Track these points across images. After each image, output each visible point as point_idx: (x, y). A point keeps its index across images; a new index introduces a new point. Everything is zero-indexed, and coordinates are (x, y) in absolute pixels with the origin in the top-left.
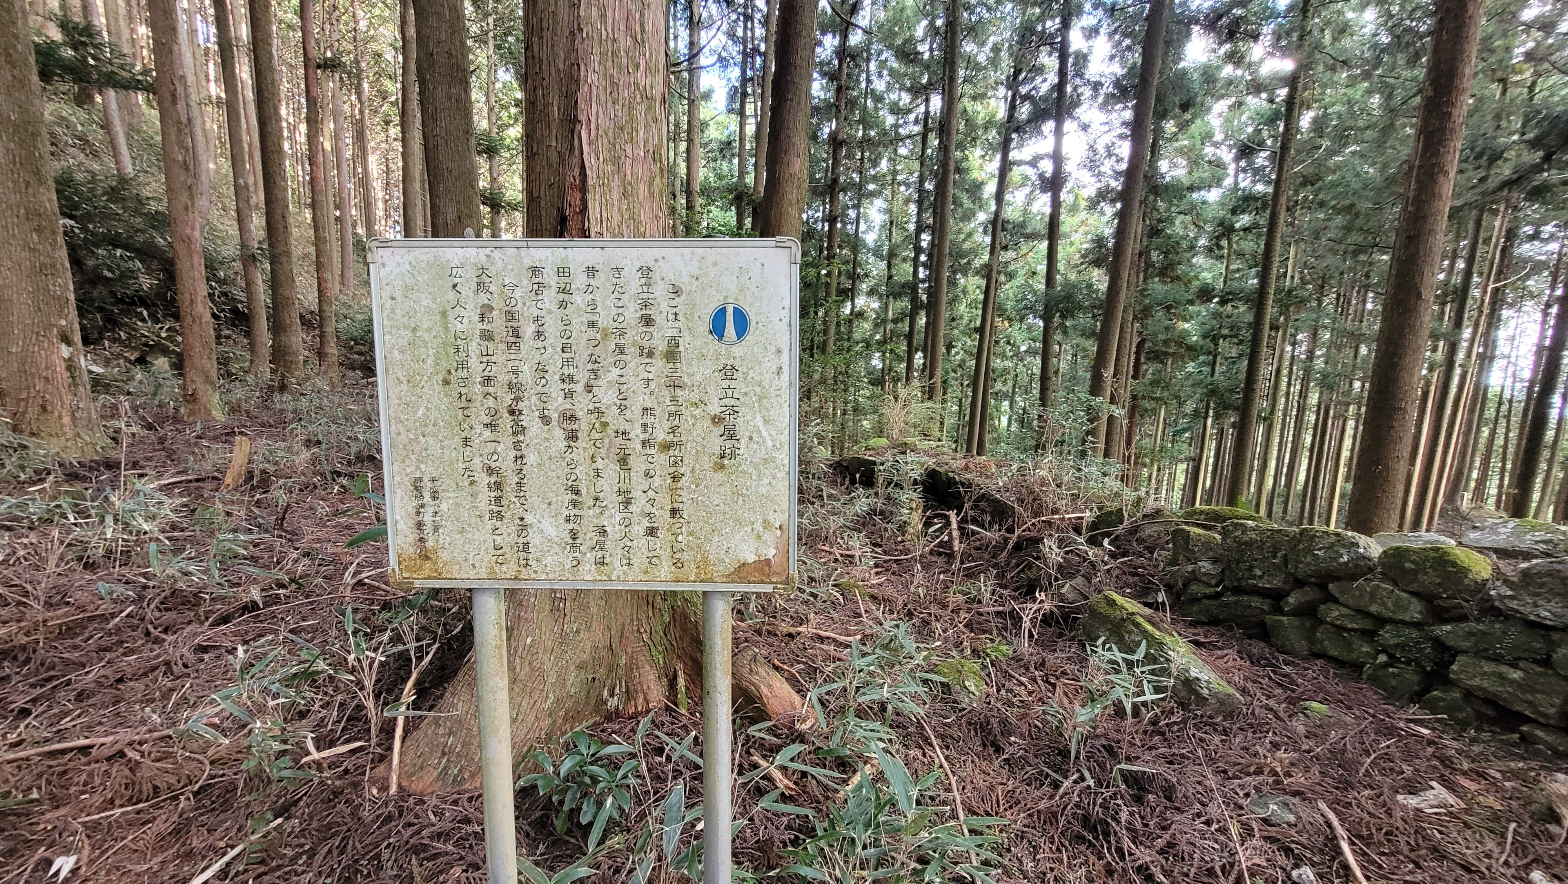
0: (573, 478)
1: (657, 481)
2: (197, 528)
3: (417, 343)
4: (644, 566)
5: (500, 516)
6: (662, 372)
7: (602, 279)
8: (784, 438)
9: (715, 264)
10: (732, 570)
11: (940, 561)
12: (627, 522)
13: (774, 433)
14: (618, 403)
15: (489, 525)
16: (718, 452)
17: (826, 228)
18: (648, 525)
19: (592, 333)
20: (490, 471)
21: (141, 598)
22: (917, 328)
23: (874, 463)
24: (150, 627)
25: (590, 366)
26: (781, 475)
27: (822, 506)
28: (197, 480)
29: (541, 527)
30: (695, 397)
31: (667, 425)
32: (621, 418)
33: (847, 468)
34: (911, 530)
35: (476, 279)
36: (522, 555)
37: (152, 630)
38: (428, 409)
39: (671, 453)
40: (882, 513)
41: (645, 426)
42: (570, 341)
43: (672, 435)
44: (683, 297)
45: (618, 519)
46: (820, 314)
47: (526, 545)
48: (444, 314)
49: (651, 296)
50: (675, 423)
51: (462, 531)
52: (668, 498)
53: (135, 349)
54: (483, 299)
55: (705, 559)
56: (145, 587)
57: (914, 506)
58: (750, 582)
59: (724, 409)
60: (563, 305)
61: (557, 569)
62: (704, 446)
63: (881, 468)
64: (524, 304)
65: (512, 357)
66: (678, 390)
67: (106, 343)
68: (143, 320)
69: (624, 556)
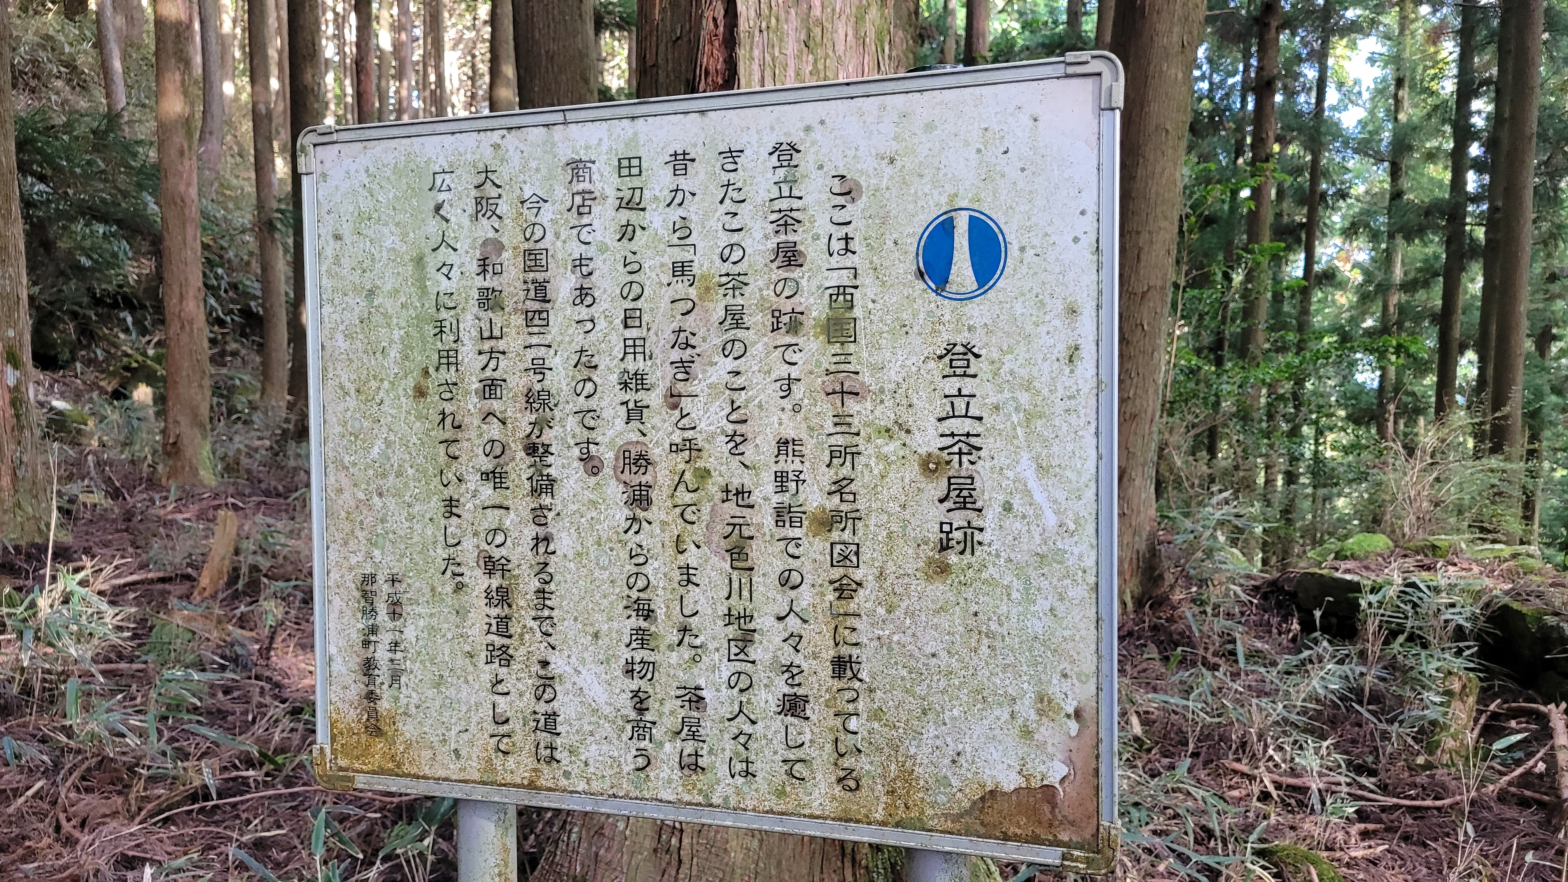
0: (641, 583)
1: (805, 597)
2: (151, 658)
3: (377, 318)
4: (778, 780)
5: (503, 655)
6: (818, 364)
7: (702, 176)
8: (1086, 506)
9: (930, 127)
10: (966, 804)
11: (1527, 819)
12: (744, 682)
13: (1061, 496)
14: (729, 429)
15: (486, 673)
16: (934, 535)
17: (1251, 106)
18: (787, 690)
19: (681, 288)
20: (491, 565)
21: (57, 766)
22: (1462, 300)
23: (1356, 587)
24: (62, 817)
25: (676, 355)
26: (1080, 592)
27: (1235, 676)
28: (162, 580)
29: (580, 682)
30: (885, 415)
31: (827, 477)
32: (735, 462)
33: (1293, 595)
34: (1450, 743)
35: (474, 193)
36: (544, 737)
37: (64, 822)
38: (388, 444)
39: (835, 535)
40: (1376, 698)
41: (781, 479)
42: (639, 304)
43: (836, 499)
44: (863, 202)
45: (726, 674)
46: (1238, 278)
47: (552, 716)
48: (419, 262)
49: (796, 204)
50: (845, 471)
51: (439, 682)
52: (829, 635)
53: (113, 374)
54: (485, 229)
55: (907, 776)
56: (64, 750)
57: (1456, 686)
58: (1006, 838)
59: (949, 441)
60: (627, 233)
61: (608, 772)
62: (906, 523)
63: (1373, 598)
64: (557, 235)
65: (535, 340)
66: (850, 401)
67: (78, 365)
68: (127, 331)
69: (737, 754)
